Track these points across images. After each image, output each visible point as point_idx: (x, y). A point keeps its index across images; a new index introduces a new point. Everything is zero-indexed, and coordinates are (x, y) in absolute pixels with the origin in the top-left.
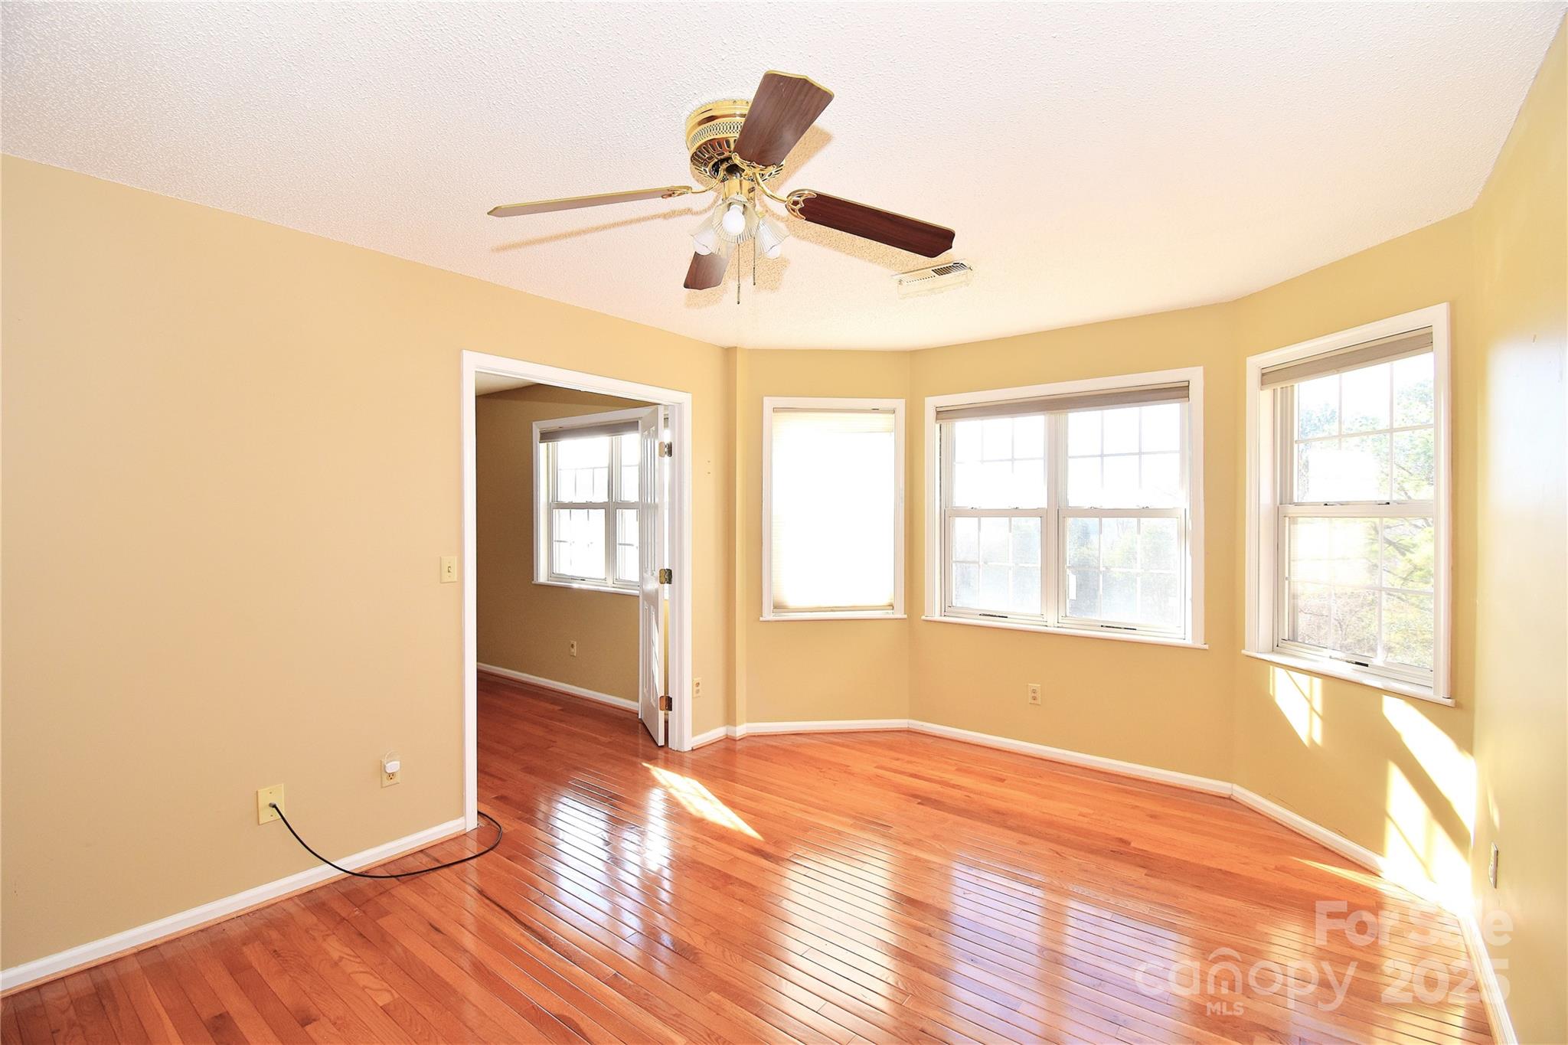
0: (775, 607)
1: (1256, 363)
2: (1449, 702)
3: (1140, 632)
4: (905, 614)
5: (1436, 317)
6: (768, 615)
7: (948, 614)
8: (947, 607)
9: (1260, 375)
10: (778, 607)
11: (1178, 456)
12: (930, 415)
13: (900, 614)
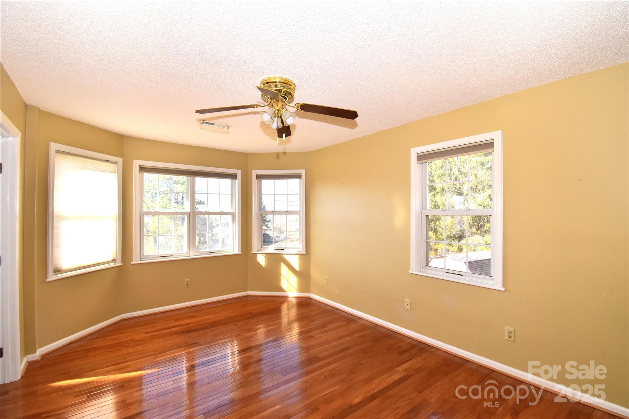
0: (54, 272)
1: (255, 173)
2: (306, 253)
3: (221, 253)
4: (122, 263)
5: (302, 172)
6: (52, 277)
7: (142, 260)
8: (142, 257)
9: (256, 176)
10: (57, 271)
11: (230, 196)
12: (136, 169)
13: (119, 264)
